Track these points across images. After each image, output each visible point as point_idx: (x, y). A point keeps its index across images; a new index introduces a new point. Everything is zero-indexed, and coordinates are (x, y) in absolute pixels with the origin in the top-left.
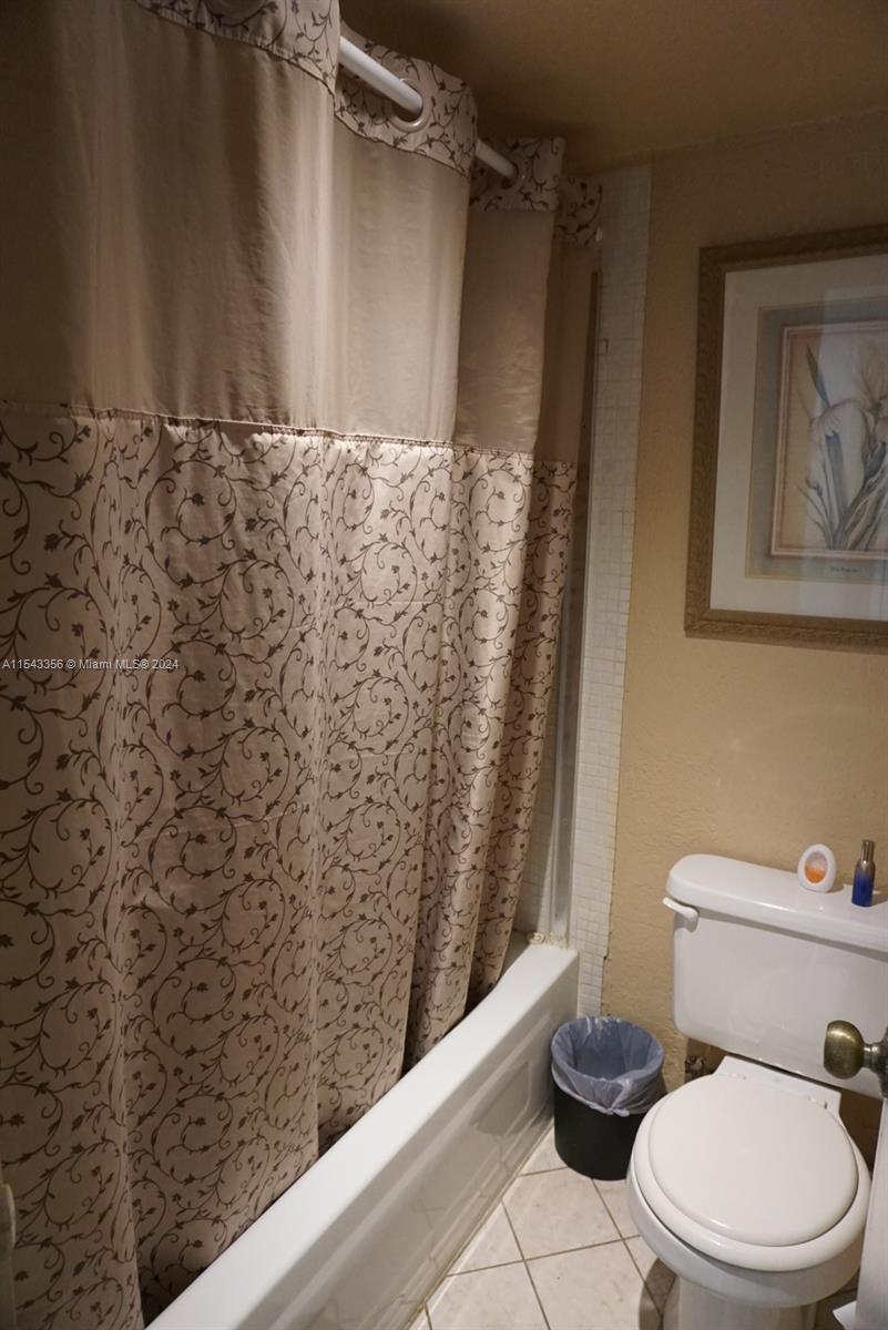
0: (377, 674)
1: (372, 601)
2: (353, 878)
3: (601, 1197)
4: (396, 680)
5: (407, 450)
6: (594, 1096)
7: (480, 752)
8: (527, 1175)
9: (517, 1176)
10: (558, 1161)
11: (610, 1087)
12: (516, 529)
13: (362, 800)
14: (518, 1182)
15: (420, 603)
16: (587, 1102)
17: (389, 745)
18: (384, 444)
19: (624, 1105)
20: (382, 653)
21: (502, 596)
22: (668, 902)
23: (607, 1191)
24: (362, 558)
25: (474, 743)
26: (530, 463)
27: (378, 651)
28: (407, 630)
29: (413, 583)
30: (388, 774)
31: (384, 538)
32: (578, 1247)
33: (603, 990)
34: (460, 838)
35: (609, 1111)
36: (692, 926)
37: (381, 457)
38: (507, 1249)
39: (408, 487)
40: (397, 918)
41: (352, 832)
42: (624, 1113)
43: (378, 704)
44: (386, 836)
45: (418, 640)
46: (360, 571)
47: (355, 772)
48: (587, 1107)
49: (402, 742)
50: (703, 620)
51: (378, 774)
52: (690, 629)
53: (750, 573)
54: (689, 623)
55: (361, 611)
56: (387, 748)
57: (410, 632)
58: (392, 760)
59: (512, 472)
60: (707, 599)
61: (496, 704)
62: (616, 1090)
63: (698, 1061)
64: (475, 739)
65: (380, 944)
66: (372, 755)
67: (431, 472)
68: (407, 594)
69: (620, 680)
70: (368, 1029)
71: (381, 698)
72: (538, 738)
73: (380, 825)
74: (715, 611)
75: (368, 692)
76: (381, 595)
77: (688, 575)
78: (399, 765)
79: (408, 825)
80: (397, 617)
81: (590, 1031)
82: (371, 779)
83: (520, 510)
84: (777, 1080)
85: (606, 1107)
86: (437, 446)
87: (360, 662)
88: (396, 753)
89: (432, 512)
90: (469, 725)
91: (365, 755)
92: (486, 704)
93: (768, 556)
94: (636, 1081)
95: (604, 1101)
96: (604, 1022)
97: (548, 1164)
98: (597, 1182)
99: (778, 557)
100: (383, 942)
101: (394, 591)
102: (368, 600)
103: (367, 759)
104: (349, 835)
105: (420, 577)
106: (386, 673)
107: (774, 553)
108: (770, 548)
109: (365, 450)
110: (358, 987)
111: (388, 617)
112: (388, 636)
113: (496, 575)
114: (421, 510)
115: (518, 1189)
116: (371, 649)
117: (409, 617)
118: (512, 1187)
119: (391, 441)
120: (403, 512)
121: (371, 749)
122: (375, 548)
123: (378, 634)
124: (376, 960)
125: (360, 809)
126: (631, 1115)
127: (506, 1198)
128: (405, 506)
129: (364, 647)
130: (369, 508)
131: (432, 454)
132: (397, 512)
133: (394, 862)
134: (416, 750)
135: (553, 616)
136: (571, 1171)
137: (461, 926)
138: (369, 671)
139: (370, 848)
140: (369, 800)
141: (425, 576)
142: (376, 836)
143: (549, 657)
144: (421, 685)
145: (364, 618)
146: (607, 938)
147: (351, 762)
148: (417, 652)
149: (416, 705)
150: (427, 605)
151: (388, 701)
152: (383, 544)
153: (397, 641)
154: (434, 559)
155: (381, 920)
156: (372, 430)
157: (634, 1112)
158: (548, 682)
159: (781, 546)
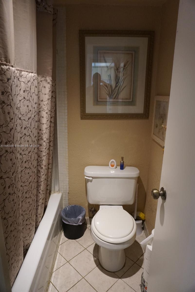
0: (25, 134)
1: (23, 115)
2: (23, 188)
3: (78, 242)
4: (30, 136)
5: (29, 74)
6: (74, 222)
7: (45, 151)
8: (61, 244)
9: (59, 245)
10: (67, 239)
11: (77, 219)
12: (49, 96)
13: (24, 168)
14: (60, 246)
15: (34, 115)
16: (73, 224)
17: (29, 152)
18: (23, 72)
19: (81, 222)
20: (26, 129)
21: (47, 112)
22: (86, 177)
23: (79, 241)
24: (19, 104)
25: (43, 149)
26: (51, 79)
27: (25, 128)
28: (31, 122)
29: (32, 110)
30: (29, 160)
31: (24, 98)
32: (77, 254)
33: (69, 200)
34: (41, 173)
35: (78, 224)
36: (91, 181)
37: (22, 75)
38: (63, 261)
39: (29, 84)
40: (33, 195)
41: (22, 176)
42: (81, 224)
43: (26, 142)
44: (30, 176)
45: (34, 125)
46: (20, 107)
47: (22, 161)
48: (73, 225)
49: (32, 151)
50: (85, 116)
51: (27, 160)
52: (82, 118)
53: (94, 105)
54: (82, 117)
55: (20, 118)
56: (29, 153)
57: (32, 123)
58: (30, 156)
59: (47, 81)
60: (85, 111)
61: (48, 139)
62: (79, 219)
63: (93, 209)
64: (43, 148)
65: (31, 203)
66: (25, 156)
67: (34, 80)
68: (31, 113)
69: (66, 131)
70: (29, 224)
71: (27, 141)
72: (52, 146)
73: (28, 173)
74: (87, 114)
75: (23, 139)
76: (25, 113)
77: (81, 106)
78: (32, 157)
79: (34, 172)
80: (29, 119)
81: (68, 209)
82: (26, 162)
83: (50, 91)
84: (111, 207)
85: (77, 224)
86: (34, 73)
87: (21, 132)
88: (31, 154)
89: (35, 91)
90: (41, 145)
91: (24, 156)
92: (45, 139)
93: (97, 101)
94: (82, 216)
95: (77, 223)
96: (70, 207)
97: (65, 240)
98: (76, 240)
99: (100, 101)
100: (31, 202)
101: (28, 112)
102: (22, 115)
103: (24, 157)
104: (22, 177)
105: (33, 108)
106: (27, 134)
107: (99, 100)
108: (98, 99)
109: (19, 73)
110: (26, 215)
111: (27, 119)
112: (27, 124)
113: (45, 107)
114: (33, 90)
115: (60, 248)
116: (23, 128)
117: (31, 119)
118: (59, 248)
119: (24, 71)
120: (29, 91)
121: (25, 154)
122: (22, 101)
123: (25, 124)
124: (30, 207)
125: (24, 170)
126: (82, 223)
127: (59, 251)
128: (28, 89)
129: (22, 128)
130: (20, 90)
131: (34, 75)
132: (27, 91)
133: (32, 182)
134: (35, 153)
135: (53, 117)
136: (70, 240)
137: (43, 194)
138: (23, 134)
139: (27, 179)
140: (26, 167)
141: (34, 108)
142: (28, 176)
143: (53, 127)
144: (35, 136)
145: (21, 120)
146: (68, 189)
147: (21, 158)
148: (34, 128)
149: (34, 141)
150: (35, 115)
151: (28, 141)
152: (24, 99)
153: (29, 126)
154: (36, 103)
155: (30, 197)
156: (20, 68)
157: (83, 223)
158: (53, 133)
159: (100, 99)
